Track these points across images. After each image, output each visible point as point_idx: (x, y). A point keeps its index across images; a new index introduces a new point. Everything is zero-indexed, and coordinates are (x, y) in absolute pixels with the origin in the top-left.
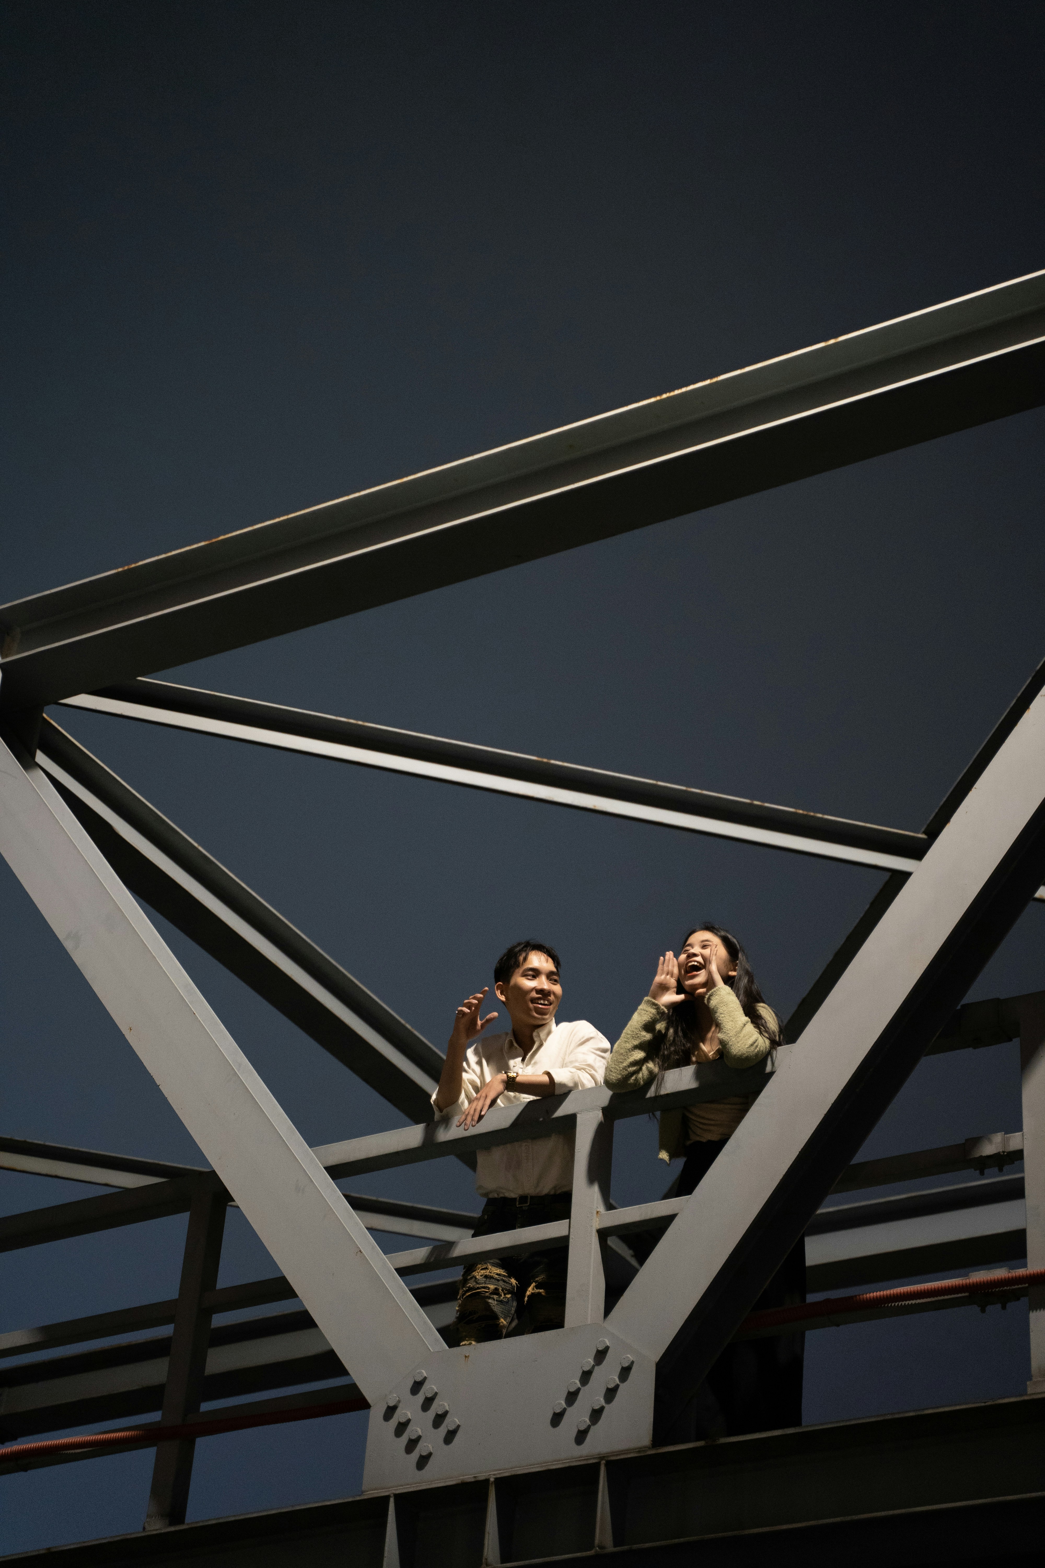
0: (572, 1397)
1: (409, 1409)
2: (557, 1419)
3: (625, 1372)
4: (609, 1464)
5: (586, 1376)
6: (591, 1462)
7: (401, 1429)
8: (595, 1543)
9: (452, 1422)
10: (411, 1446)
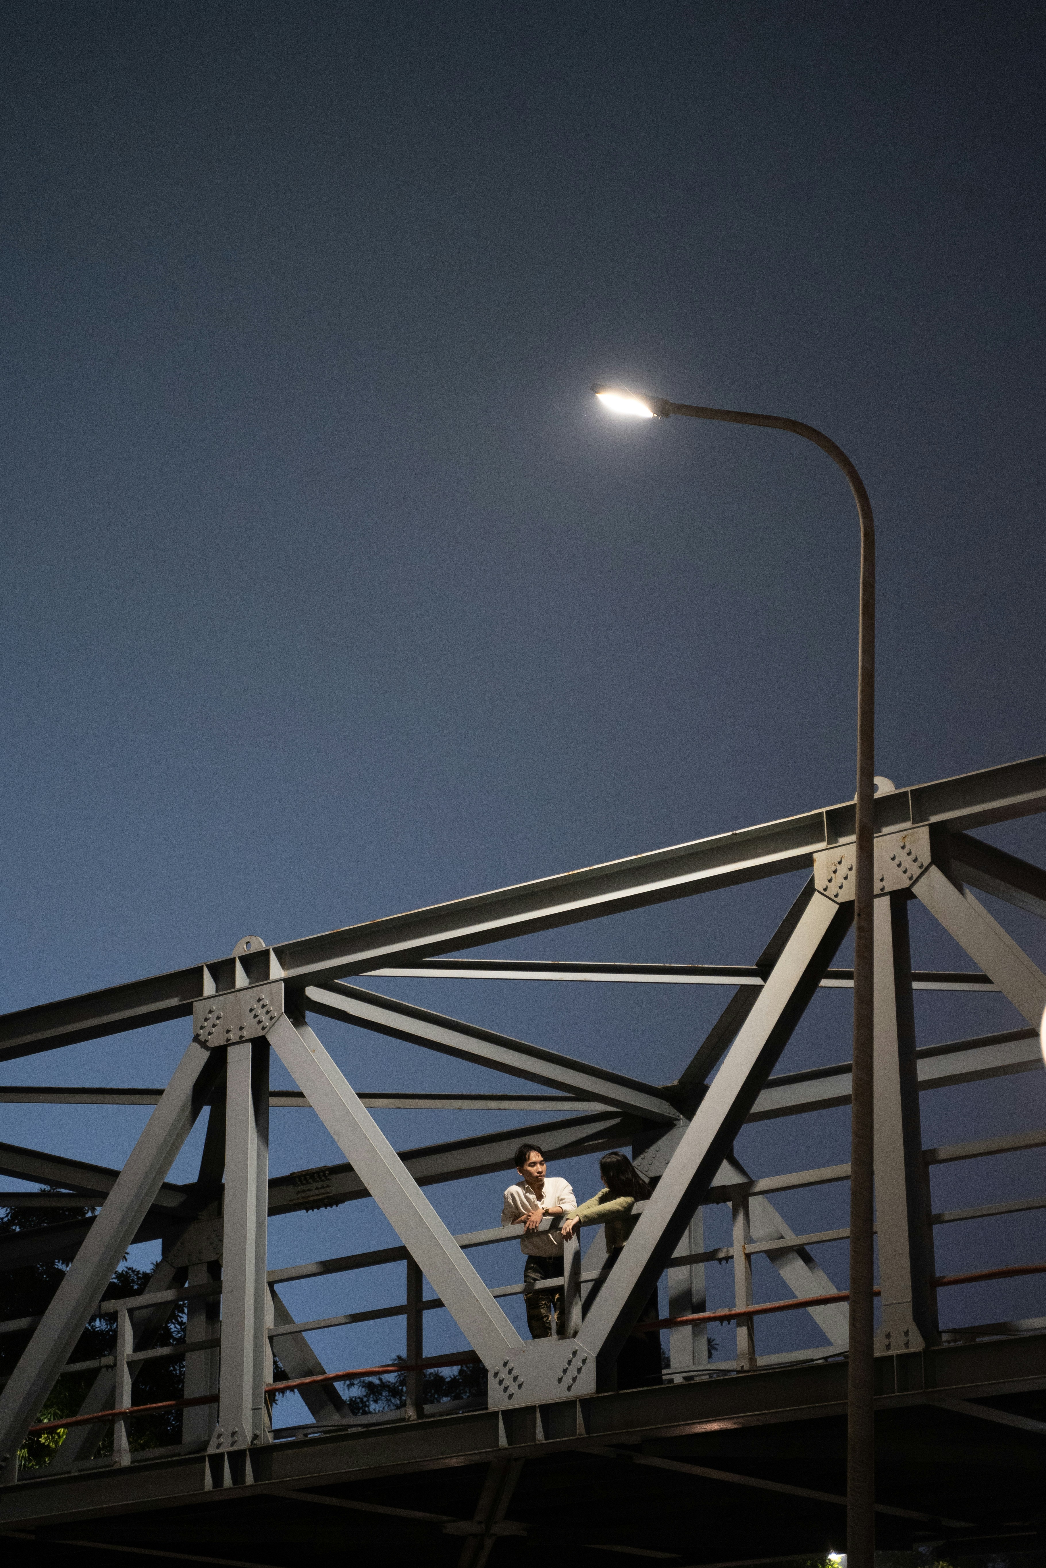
0: (565, 1371)
1: (503, 1375)
2: (560, 1380)
3: (584, 1361)
4: (580, 1400)
5: (570, 1362)
6: (574, 1399)
7: (501, 1382)
8: (577, 1433)
9: (521, 1379)
10: (506, 1389)
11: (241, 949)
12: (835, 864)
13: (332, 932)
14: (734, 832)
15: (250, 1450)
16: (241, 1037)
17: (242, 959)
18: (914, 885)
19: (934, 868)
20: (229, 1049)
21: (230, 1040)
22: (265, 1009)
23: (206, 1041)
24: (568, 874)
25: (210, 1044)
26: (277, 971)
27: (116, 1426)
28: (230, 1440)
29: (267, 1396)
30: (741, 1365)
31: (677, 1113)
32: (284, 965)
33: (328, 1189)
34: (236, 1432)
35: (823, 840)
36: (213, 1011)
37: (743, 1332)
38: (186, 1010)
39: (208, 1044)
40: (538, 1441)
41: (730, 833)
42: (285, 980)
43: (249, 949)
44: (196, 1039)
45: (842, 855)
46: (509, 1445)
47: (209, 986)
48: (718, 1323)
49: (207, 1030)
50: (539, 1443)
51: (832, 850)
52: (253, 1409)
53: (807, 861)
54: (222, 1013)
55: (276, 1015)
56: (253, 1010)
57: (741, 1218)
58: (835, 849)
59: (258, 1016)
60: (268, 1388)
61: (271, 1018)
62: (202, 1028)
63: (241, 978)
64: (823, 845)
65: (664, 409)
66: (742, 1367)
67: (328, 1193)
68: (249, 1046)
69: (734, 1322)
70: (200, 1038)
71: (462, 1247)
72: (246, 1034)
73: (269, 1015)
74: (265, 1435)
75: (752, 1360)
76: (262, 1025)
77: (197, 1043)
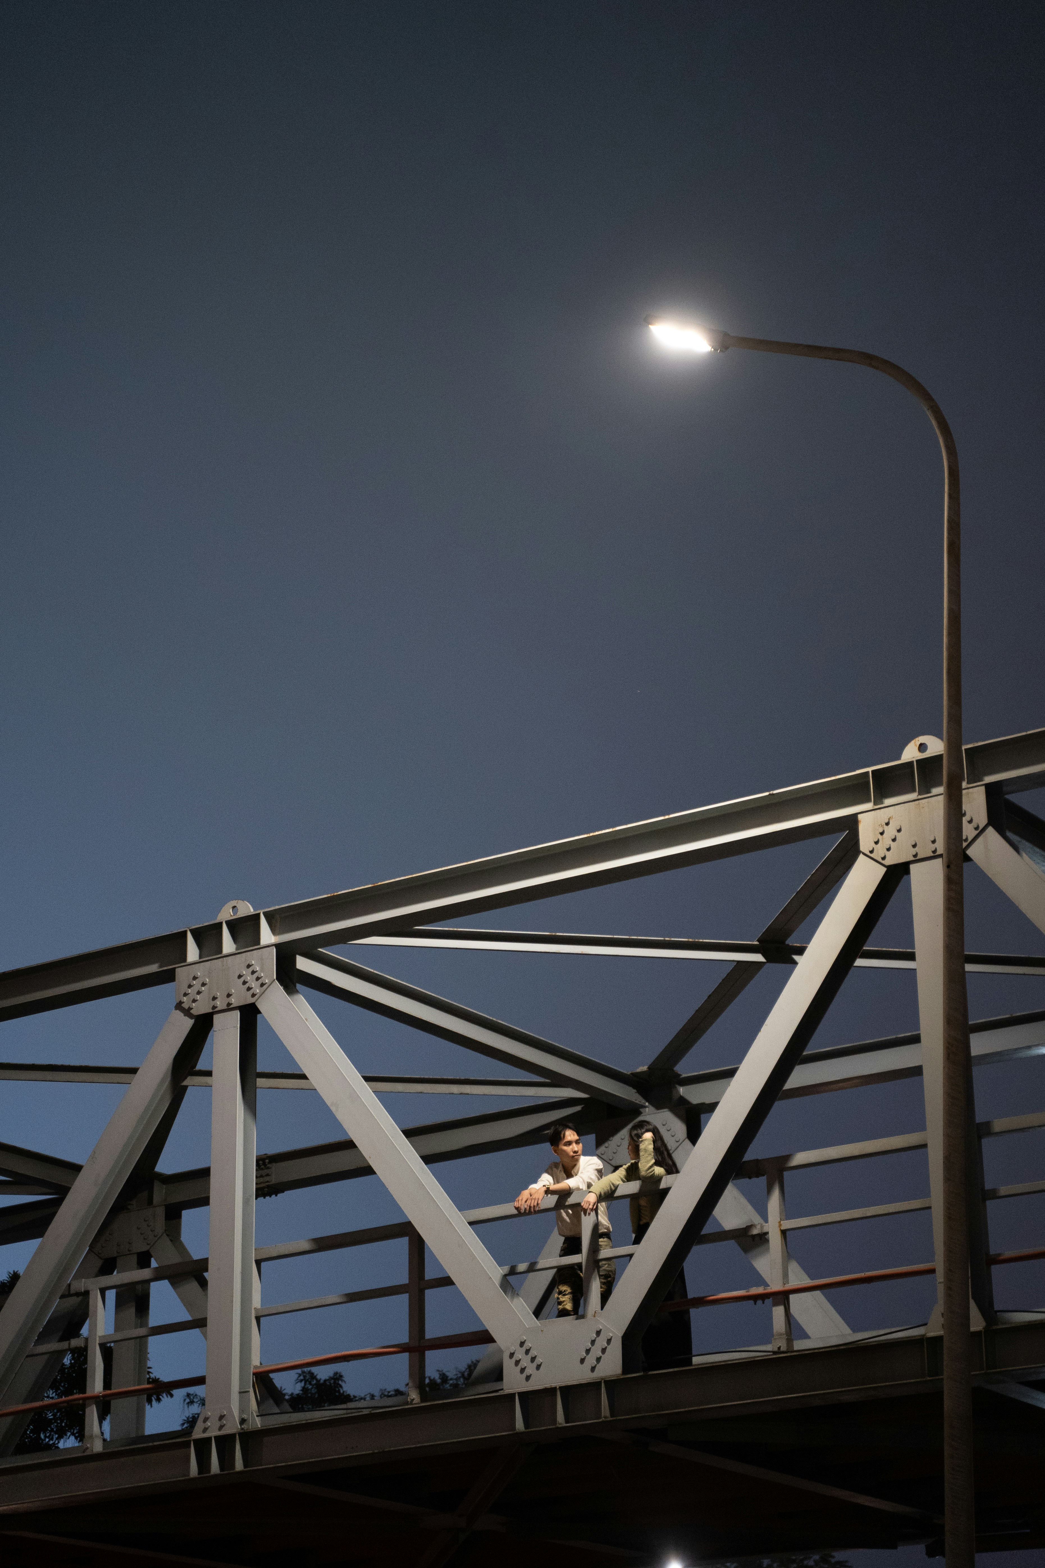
0: (588, 1351)
1: (520, 1354)
2: (582, 1361)
3: (609, 1341)
4: (606, 1382)
5: (593, 1342)
6: (598, 1380)
7: (517, 1363)
8: (603, 1416)
9: (539, 1360)
10: (522, 1370)
11: (226, 914)
12: (882, 826)
13: (329, 895)
14: (771, 792)
15: (240, 1434)
16: (229, 1004)
17: (230, 924)
18: (969, 848)
19: (991, 830)
20: (216, 1017)
21: (217, 1007)
22: (255, 975)
23: (190, 1009)
24: (588, 835)
25: (195, 1012)
26: (267, 936)
27: (87, 1410)
28: (218, 1424)
29: (254, 1379)
30: (778, 1346)
31: (643, 1101)
32: (274, 930)
33: (267, 1179)
34: (225, 1415)
35: (869, 801)
36: (197, 978)
37: (778, 1312)
38: (168, 977)
39: (192, 1011)
40: (559, 1424)
41: (767, 794)
42: (278, 946)
43: (235, 912)
44: (179, 1006)
45: (889, 816)
46: (525, 1429)
47: (192, 952)
48: (752, 1302)
49: (191, 997)
50: (560, 1426)
51: (878, 811)
52: (240, 1393)
53: (852, 822)
54: (207, 980)
55: (267, 981)
56: (242, 976)
57: (776, 1194)
58: (882, 810)
59: (247, 982)
60: (256, 1371)
61: (262, 985)
62: (185, 995)
63: (228, 944)
64: (869, 806)
65: (724, 343)
66: (779, 1348)
67: (268, 1182)
68: (237, 1014)
69: (768, 1302)
70: (183, 1005)
71: (471, 1223)
72: (235, 1001)
73: (260, 981)
74: (253, 1419)
75: (790, 1341)
76: (251, 992)
77: (180, 1010)
